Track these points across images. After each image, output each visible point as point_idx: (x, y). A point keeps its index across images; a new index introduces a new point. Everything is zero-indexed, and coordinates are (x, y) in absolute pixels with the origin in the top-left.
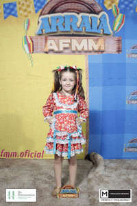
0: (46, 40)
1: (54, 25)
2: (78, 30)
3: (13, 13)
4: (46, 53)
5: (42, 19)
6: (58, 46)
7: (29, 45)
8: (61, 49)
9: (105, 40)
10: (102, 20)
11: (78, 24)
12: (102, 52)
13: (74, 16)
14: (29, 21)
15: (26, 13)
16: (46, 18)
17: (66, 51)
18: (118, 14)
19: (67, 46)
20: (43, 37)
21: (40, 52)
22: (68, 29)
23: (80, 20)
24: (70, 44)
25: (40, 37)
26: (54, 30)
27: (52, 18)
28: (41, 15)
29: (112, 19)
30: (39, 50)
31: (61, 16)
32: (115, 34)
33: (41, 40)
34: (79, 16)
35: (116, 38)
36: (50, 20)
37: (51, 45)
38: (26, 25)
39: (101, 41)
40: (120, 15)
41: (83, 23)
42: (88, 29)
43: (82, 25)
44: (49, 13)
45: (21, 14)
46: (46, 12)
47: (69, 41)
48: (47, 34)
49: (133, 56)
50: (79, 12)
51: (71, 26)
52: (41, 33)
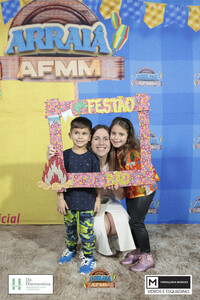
0: (20, 62)
1: (30, 41)
2: (64, 48)
4: (21, 79)
5: (13, 32)
6: (36, 70)
8: (41, 74)
9: (101, 62)
10: (97, 33)
11: (64, 39)
12: (98, 77)
13: (59, 28)
16: (19, 31)
17: (48, 77)
18: (119, 25)
19: (49, 69)
20: (16, 58)
21: (12, 78)
22: (49, 46)
23: (66, 33)
24: (53, 67)
25: (11, 57)
27: (28, 30)
28: (12, 26)
29: (112, 32)
30: (10, 76)
31: (40, 28)
32: (115, 53)
33: (12, 62)
34: (65, 28)
35: (117, 59)
36: (25, 33)
37: (27, 68)
39: (96, 63)
40: (123, 27)
41: (70, 38)
42: (78, 46)
43: (70, 41)
44: (23, 24)
46: (19, 23)
47: (51, 63)
48: (21, 53)
49: (140, 83)
50: (65, 22)
51: (54, 41)
52: (12, 51)
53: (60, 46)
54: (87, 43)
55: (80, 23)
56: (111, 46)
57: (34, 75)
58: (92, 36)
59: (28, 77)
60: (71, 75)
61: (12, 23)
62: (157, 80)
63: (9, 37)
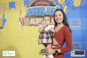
0: (30, 19)
1: (33, 12)
2: (45, 14)
3: (13, 6)
4: (30, 26)
5: (28, 9)
6: (36, 22)
11: (45, 11)
13: (43, 7)
14: (21, 10)
15: (20, 7)
17: (40, 24)
18: (65, 6)
19: (40, 22)
20: (28, 18)
21: (27, 25)
22: (40, 14)
23: (46, 9)
24: (42, 21)
25: (27, 18)
27: (33, 9)
28: (27, 7)
30: (26, 24)
31: (37, 8)
34: (46, 8)
36: (32, 10)
37: (32, 22)
38: (20, 12)
40: (66, 7)
43: (47, 12)
44: (31, 6)
45: (17, 7)
46: (30, 6)
47: (41, 20)
48: (30, 16)
49: (73, 26)
50: (46, 5)
51: (42, 12)
52: (27, 16)
53: (44, 14)
55: (51, 6)
57: (35, 24)
59: (33, 24)
61: (27, 6)
62: (79, 25)
63: (26, 11)
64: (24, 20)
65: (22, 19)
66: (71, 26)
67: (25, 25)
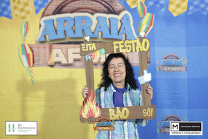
0: (51, 49)
1: (60, 29)
2: (93, 36)
3: (6, 13)
4: (51, 66)
5: (45, 22)
7: (28, 56)
8: (71, 61)
13: (87, 17)
15: (23, 14)
16: (50, 21)
18: (145, 14)
20: (47, 45)
21: (43, 65)
23: (95, 22)
25: (43, 45)
26: (61, 35)
27: (58, 20)
29: (138, 20)
30: (41, 62)
31: (69, 18)
33: (43, 50)
34: (94, 18)
36: (55, 22)
37: (57, 55)
38: (24, 30)
41: (99, 26)
42: (106, 34)
43: (98, 29)
44: (54, 13)
45: (17, 15)
46: (50, 12)
48: (52, 41)
49: (166, 68)
50: (94, 11)
51: (83, 30)
52: (44, 40)
54: (114, 31)
55: (108, 13)
56: (138, 34)
58: (119, 24)
59: (59, 63)
60: (99, 62)
61: (44, 13)
62: (182, 66)
63: (40, 26)
64: (34, 50)
65: (31, 48)
66: (160, 69)
67: (39, 65)
